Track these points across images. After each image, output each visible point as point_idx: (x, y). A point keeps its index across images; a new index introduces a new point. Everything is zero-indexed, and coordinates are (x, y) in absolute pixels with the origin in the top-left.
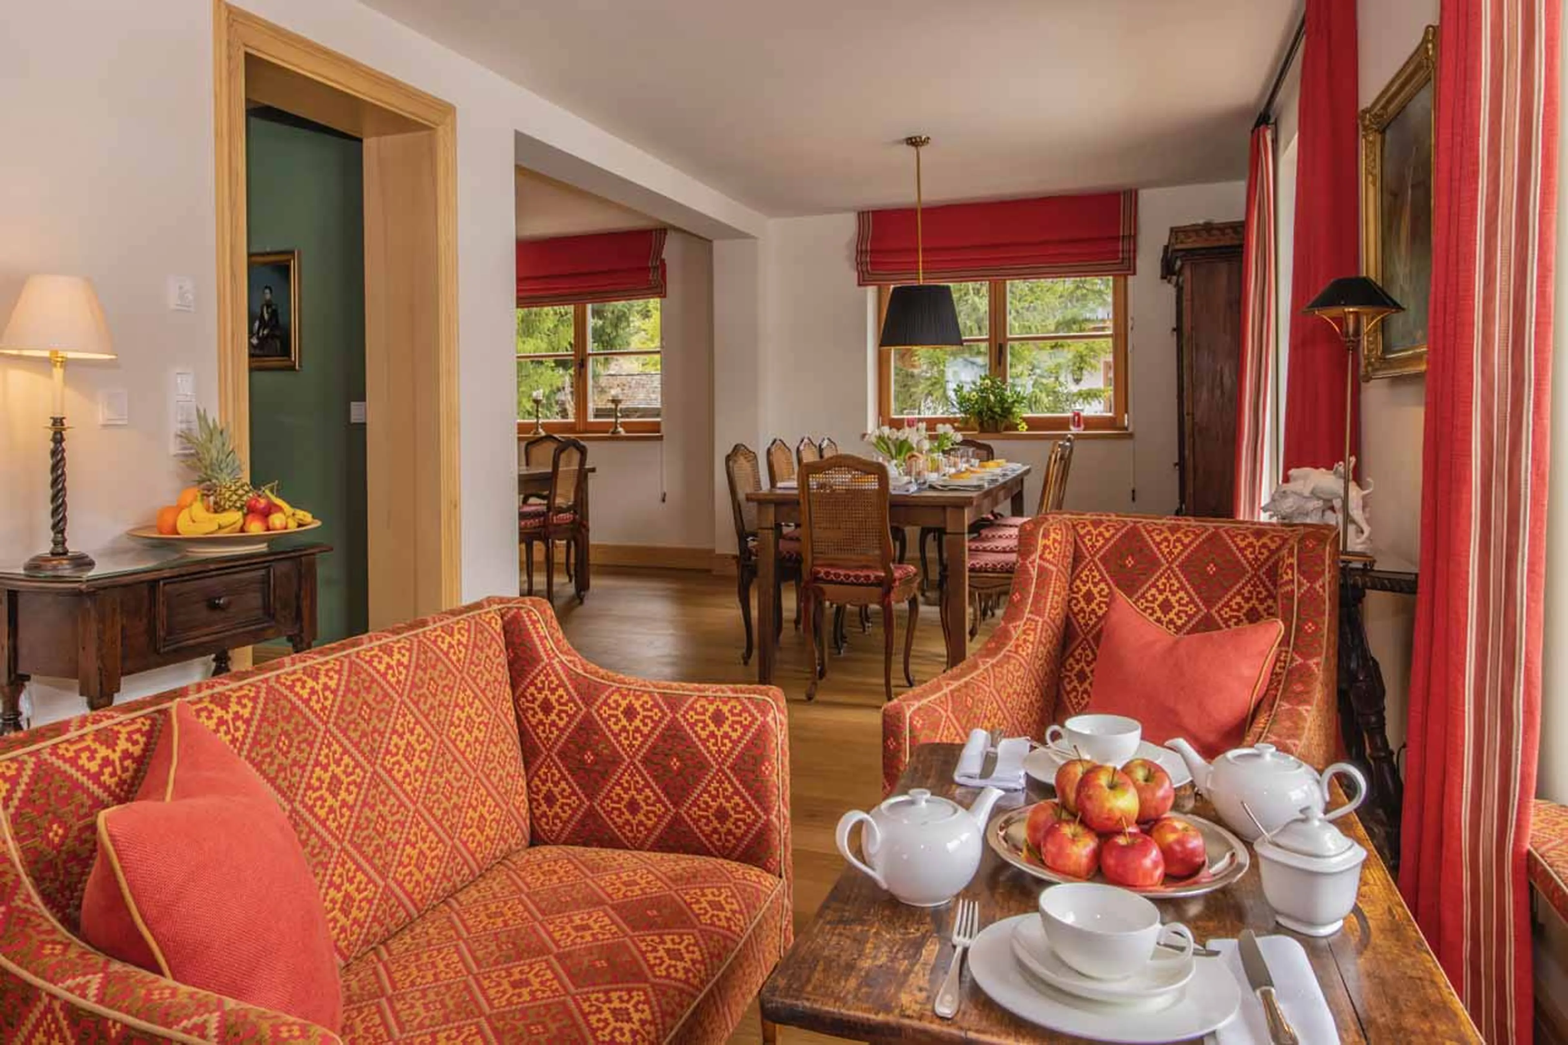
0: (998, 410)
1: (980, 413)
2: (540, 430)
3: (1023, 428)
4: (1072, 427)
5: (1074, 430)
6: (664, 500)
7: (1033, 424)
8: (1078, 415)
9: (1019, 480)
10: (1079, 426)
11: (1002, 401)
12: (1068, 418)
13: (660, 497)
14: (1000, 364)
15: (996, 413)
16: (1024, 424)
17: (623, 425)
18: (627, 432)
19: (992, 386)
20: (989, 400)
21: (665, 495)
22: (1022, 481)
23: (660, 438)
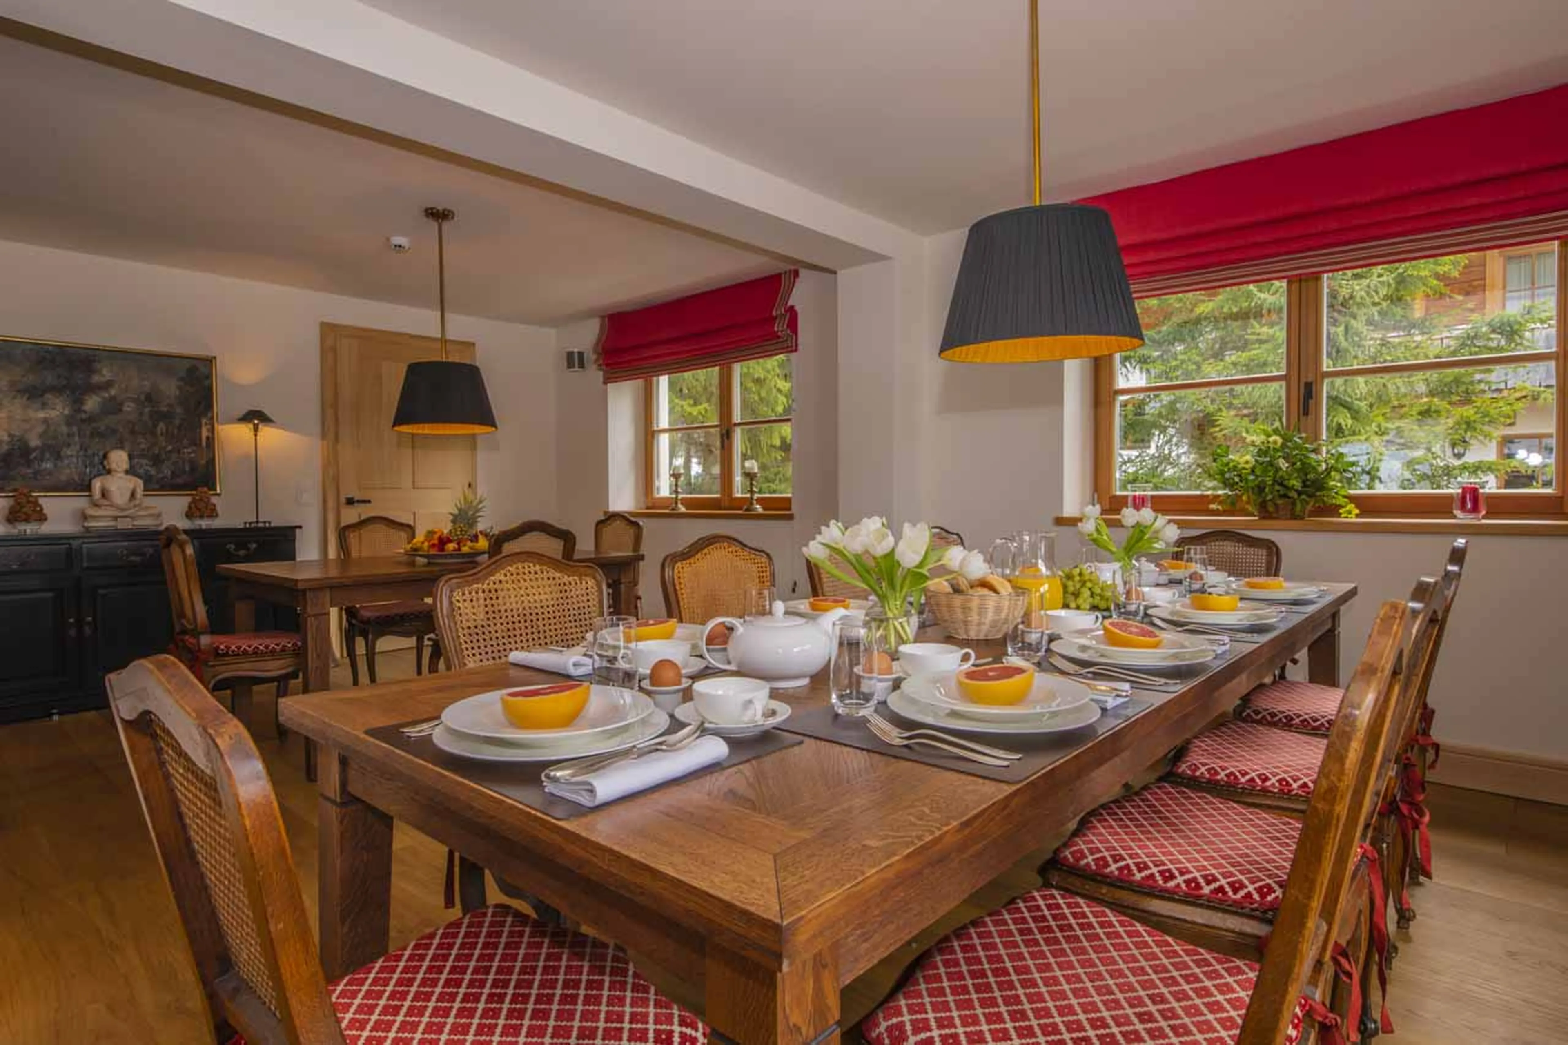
0: (1296, 483)
1: (1260, 489)
2: (680, 506)
3: (1350, 515)
4: (1457, 512)
5: (1461, 518)
6: (794, 590)
7: (1367, 505)
8: (1475, 490)
9: (1332, 613)
10: (1475, 509)
11: (1305, 469)
12: (1450, 497)
13: (791, 586)
14: (1306, 413)
15: (1292, 488)
16: (1351, 506)
17: (759, 500)
18: (765, 509)
19: (1283, 446)
20: (1278, 469)
21: (795, 584)
22: (1335, 616)
23: (790, 517)
